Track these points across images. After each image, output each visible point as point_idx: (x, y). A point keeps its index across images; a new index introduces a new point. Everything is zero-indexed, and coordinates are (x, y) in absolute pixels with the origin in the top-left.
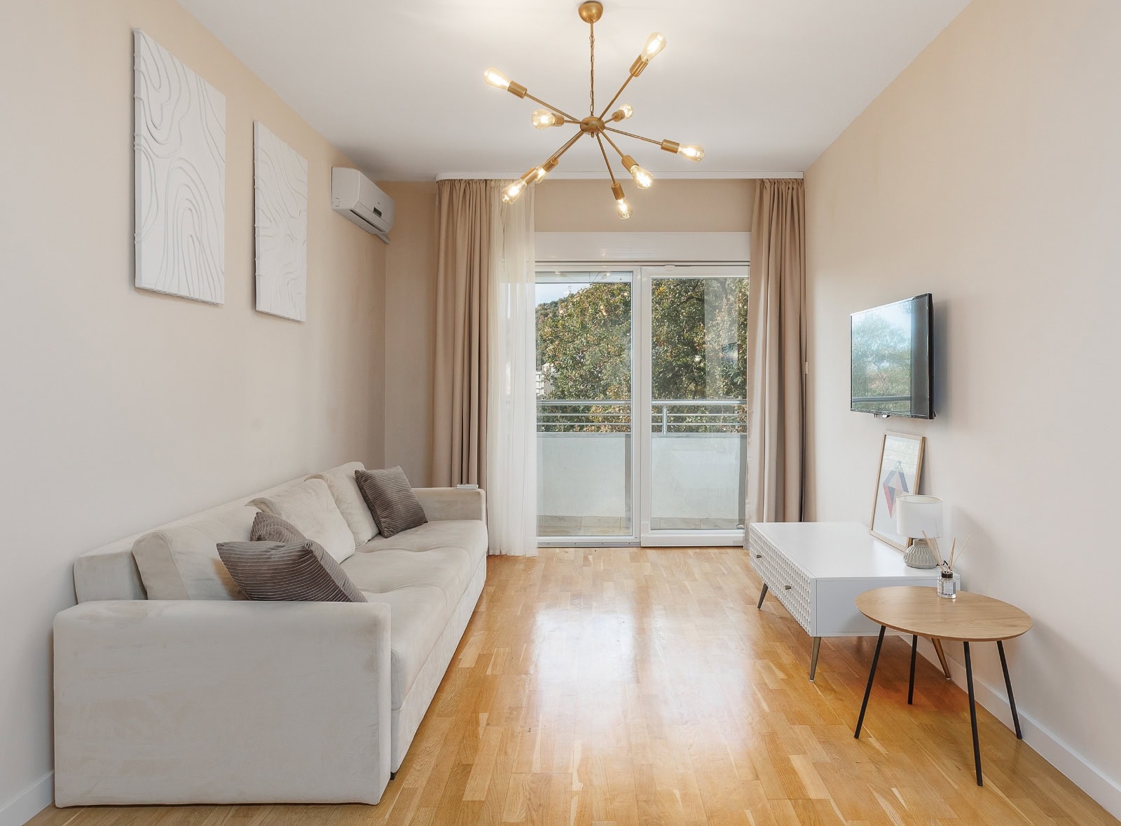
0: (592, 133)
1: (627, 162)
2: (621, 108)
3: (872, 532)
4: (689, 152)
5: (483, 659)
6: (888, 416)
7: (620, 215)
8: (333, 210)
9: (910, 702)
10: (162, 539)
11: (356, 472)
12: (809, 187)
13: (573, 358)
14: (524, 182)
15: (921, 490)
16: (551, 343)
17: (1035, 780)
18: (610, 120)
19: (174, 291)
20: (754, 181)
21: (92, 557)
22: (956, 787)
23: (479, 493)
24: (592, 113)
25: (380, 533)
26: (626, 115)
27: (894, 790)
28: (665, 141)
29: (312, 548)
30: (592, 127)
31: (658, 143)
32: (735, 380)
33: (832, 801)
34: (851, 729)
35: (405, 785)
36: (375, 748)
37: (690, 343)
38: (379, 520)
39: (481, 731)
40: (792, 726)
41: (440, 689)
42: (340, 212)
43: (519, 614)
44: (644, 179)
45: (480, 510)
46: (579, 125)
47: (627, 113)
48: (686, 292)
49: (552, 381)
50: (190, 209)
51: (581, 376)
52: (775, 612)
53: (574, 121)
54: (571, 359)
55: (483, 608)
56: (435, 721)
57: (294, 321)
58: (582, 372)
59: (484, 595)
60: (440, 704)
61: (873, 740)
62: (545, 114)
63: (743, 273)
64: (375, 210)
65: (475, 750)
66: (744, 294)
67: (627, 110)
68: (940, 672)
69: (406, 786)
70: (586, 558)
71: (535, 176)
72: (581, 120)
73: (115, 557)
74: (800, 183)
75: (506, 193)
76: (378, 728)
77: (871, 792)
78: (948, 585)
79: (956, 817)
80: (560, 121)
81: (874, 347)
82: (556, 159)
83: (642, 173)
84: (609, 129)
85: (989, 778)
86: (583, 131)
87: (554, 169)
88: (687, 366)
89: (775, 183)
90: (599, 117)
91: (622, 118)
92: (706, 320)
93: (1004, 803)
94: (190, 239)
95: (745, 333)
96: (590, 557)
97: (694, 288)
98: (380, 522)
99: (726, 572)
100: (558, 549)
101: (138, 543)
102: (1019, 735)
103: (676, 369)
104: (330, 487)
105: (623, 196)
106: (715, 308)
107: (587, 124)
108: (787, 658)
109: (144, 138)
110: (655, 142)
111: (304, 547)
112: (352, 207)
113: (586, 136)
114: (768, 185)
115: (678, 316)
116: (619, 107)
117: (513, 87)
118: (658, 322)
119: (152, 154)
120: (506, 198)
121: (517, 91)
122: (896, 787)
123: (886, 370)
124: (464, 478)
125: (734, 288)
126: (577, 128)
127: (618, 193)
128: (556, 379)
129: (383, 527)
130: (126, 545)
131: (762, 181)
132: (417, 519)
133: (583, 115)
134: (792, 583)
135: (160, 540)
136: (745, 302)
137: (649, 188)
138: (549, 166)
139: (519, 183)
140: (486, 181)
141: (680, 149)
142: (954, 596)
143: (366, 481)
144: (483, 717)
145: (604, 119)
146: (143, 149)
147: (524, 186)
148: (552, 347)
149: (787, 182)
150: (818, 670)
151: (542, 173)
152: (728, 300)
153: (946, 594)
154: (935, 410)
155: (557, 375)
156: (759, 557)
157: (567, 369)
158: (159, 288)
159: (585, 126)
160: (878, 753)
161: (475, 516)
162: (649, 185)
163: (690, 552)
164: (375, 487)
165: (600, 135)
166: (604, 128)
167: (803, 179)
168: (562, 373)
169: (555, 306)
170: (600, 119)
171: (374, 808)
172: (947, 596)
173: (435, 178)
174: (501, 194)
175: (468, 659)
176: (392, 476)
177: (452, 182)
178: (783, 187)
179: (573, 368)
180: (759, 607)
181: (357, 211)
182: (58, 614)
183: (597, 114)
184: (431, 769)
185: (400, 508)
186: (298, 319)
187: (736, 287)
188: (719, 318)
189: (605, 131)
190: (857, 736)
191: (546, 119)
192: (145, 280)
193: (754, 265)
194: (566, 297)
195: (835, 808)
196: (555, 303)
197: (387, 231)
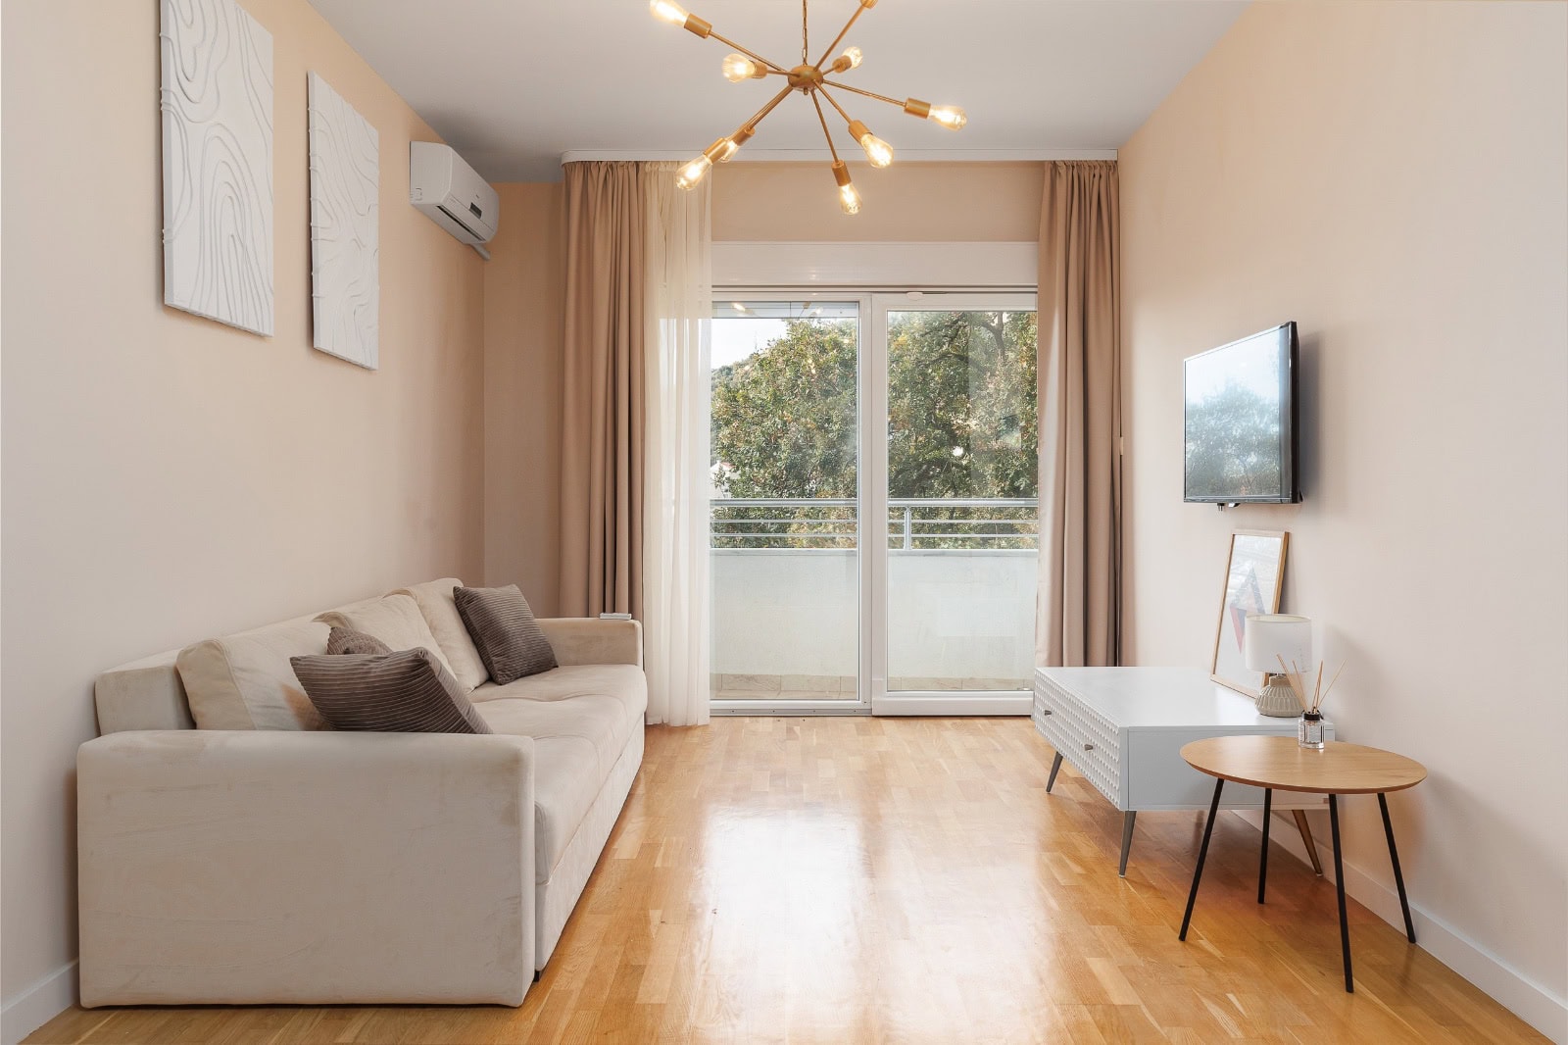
0: (805, 90)
1: (855, 131)
2: (846, 53)
3: (1214, 677)
4: (945, 115)
5: (649, 848)
6: (1236, 505)
7: (844, 207)
8: (413, 205)
9: (1261, 900)
10: (216, 648)
11: (455, 589)
12: (1124, 171)
13: (761, 450)
14: (708, 160)
15: (1282, 606)
16: (726, 425)
17: (1427, 987)
18: (832, 70)
19: (212, 313)
20: (1041, 164)
21: (123, 673)
22: (1316, 993)
23: (633, 626)
24: (805, 60)
25: (491, 679)
26: (853, 63)
27: (1231, 996)
28: (910, 100)
29: (427, 658)
30: (804, 81)
31: (901, 104)
32: (1017, 484)
33: (1143, 1006)
34: (1173, 928)
35: (554, 986)
36: (516, 928)
37: (946, 426)
38: (489, 658)
39: (653, 930)
40: (1092, 927)
41: (590, 883)
42: (421, 209)
43: (695, 797)
44: (880, 153)
45: (635, 650)
46: (786, 77)
47: (856, 61)
48: (940, 345)
49: (727, 486)
50: (230, 197)
51: (774, 477)
52: (1071, 796)
53: (779, 72)
54: (758, 450)
55: (641, 790)
56: (587, 919)
57: (362, 367)
58: (776, 471)
59: (642, 775)
60: (593, 901)
61: (1204, 943)
62: (741, 60)
63: (1028, 304)
64: (473, 208)
65: (648, 950)
66: (1030, 349)
67: (854, 55)
68: (1309, 867)
69: (556, 988)
70: (790, 730)
71: (723, 151)
72: (789, 70)
73: (153, 673)
74: (1112, 167)
75: (682, 174)
76: (520, 902)
77: (1199, 999)
78: (1314, 728)
79: (1313, 1024)
80: (762, 70)
81: (1237, 432)
82: (751, 128)
83: (878, 146)
84: (828, 83)
85: (1361, 983)
86: (793, 85)
87: (748, 141)
88: (940, 462)
89: (1073, 167)
90: (815, 65)
91: (846, 68)
92: (971, 389)
93: (1382, 1012)
94: (231, 239)
95: (1032, 409)
96: (797, 729)
97: (952, 339)
98: (491, 662)
99: (1000, 748)
100: (748, 719)
101: (185, 653)
102: (1412, 938)
103: (924, 467)
104: (421, 607)
105: (849, 181)
106: (984, 370)
107: (798, 76)
108: (1088, 849)
109: (175, 95)
110: (896, 102)
111: (417, 655)
112: (441, 201)
113: (796, 93)
114: (1063, 171)
115: (925, 383)
116: (842, 52)
117: (693, 21)
118: (897, 391)
119: (183, 118)
120: (683, 182)
121: (695, 28)
122: (1232, 992)
123: (1253, 468)
124: (609, 604)
125: (1014, 339)
126: (784, 82)
127: (841, 175)
128: (734, 482)
129: (496, 669)
130: (169, 658)
131: (1054, 163)
132: (543, 663)
133: (792, 63)
134: (1094, 741)
135: (213, 650)
136: (1032, 359)
137: (888, 167)
138: (741, 138)
139: (701, 160)
140: (637, 163)
141: (932, 112)
142: (1321, 745)
143: (469, 602)
144: (655, 915)
145: (822, 69)
146: (173, 110)
147: (708, 165)
148: (728, 431)
149: (1091, 166)
150: (1130, 864)
151: (732, 146)
152: (1005, 358)
153: (1310, 743)
154: (1300, 489)
155: (736, 476)
156: (1048, 713)
157: (751, 467)
158: (194, 308)
159: (795, 78)
160: (1211, 955)
161: (627, 658)
162: (888, 162)
163: (947, 722)
164: (483, 611)
165: (817, 91)
166: (823, 81)
167: (1116, 162)
168: (744, 473)
169: (728, 374)
170: (816, 69)
171: (516, 1011)
172: (1310, 746)
173: (560, 160)
174: (673, 177)
175: (627, 847)
176: (506, 598)
177: (586, 166)
178: (1085, 173)
179: (762, 464)
180: (1049, 790)
181: (448, 207)
182: (84, 744)
183: (812, 62)
184: (588, 970)
185: (519, 643)
186: (368, 365)
187: (1018, 338)
188: (990, 386)
189: (823, 86)
190: (1182, 937)
191: (742, 68)
192: (178, 296)
193: (1042, 291)
194: (745, 359)
195: (1148, 1015)
196: (728, 368)
197: (488, 240)
